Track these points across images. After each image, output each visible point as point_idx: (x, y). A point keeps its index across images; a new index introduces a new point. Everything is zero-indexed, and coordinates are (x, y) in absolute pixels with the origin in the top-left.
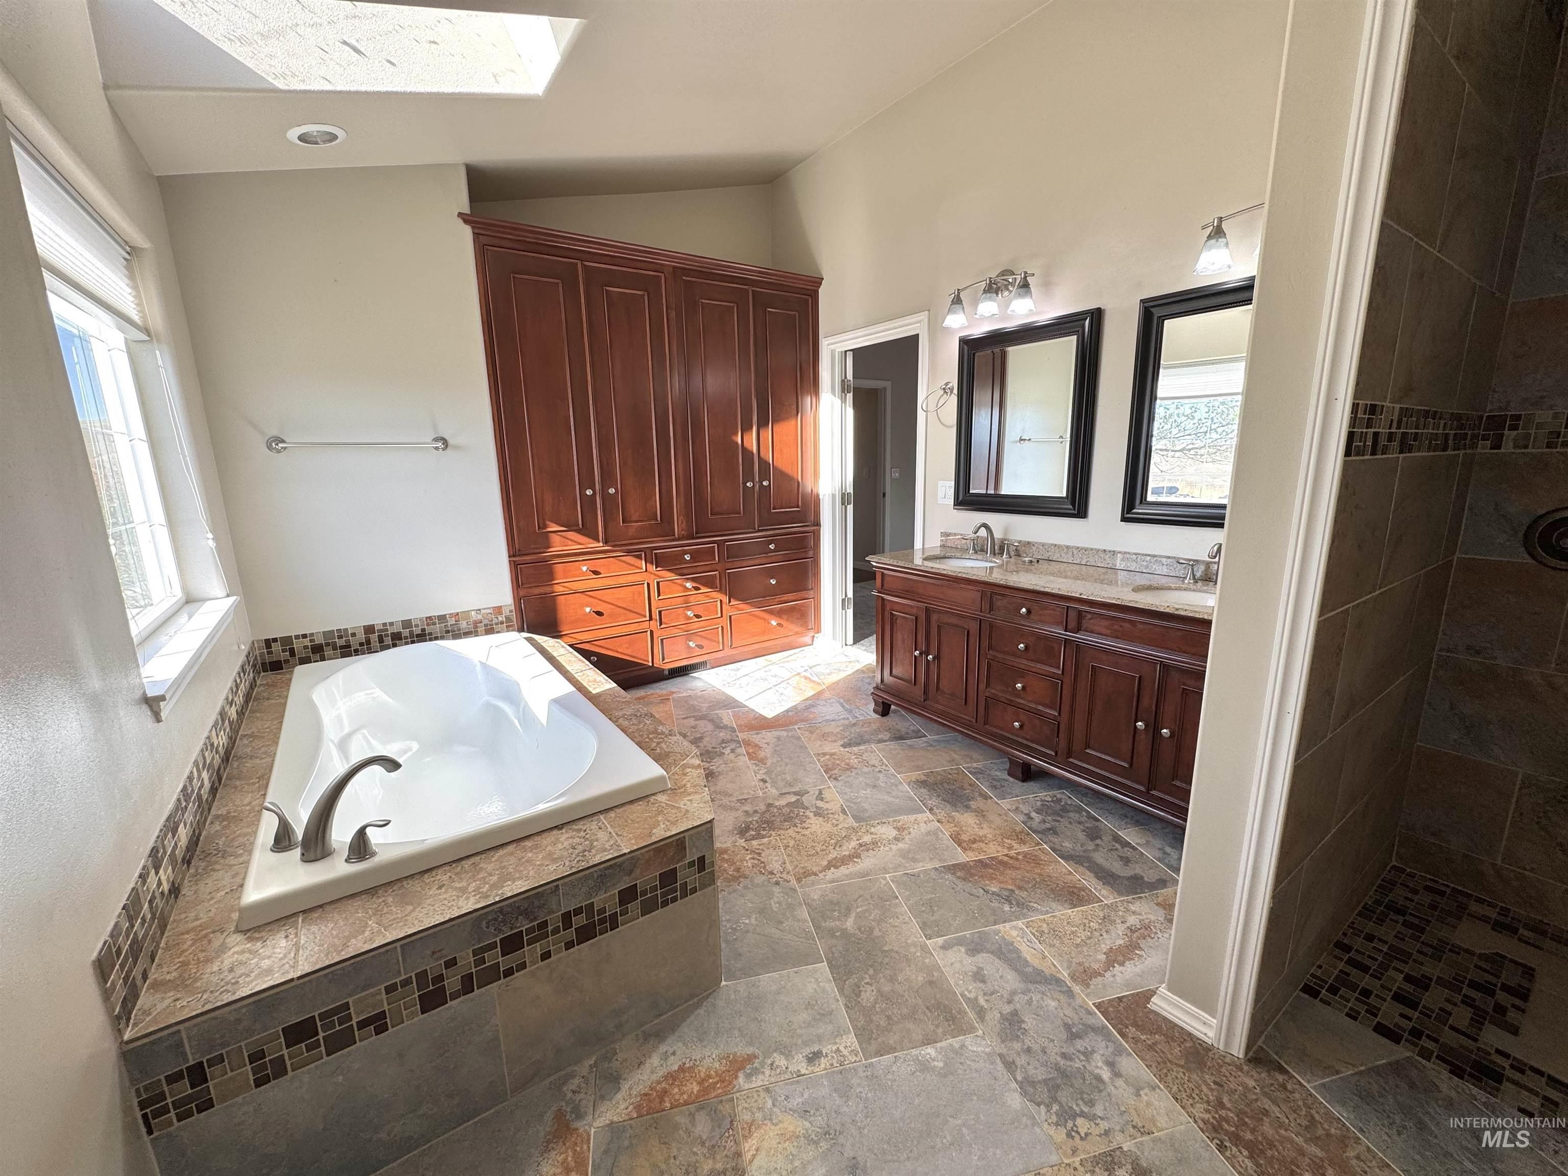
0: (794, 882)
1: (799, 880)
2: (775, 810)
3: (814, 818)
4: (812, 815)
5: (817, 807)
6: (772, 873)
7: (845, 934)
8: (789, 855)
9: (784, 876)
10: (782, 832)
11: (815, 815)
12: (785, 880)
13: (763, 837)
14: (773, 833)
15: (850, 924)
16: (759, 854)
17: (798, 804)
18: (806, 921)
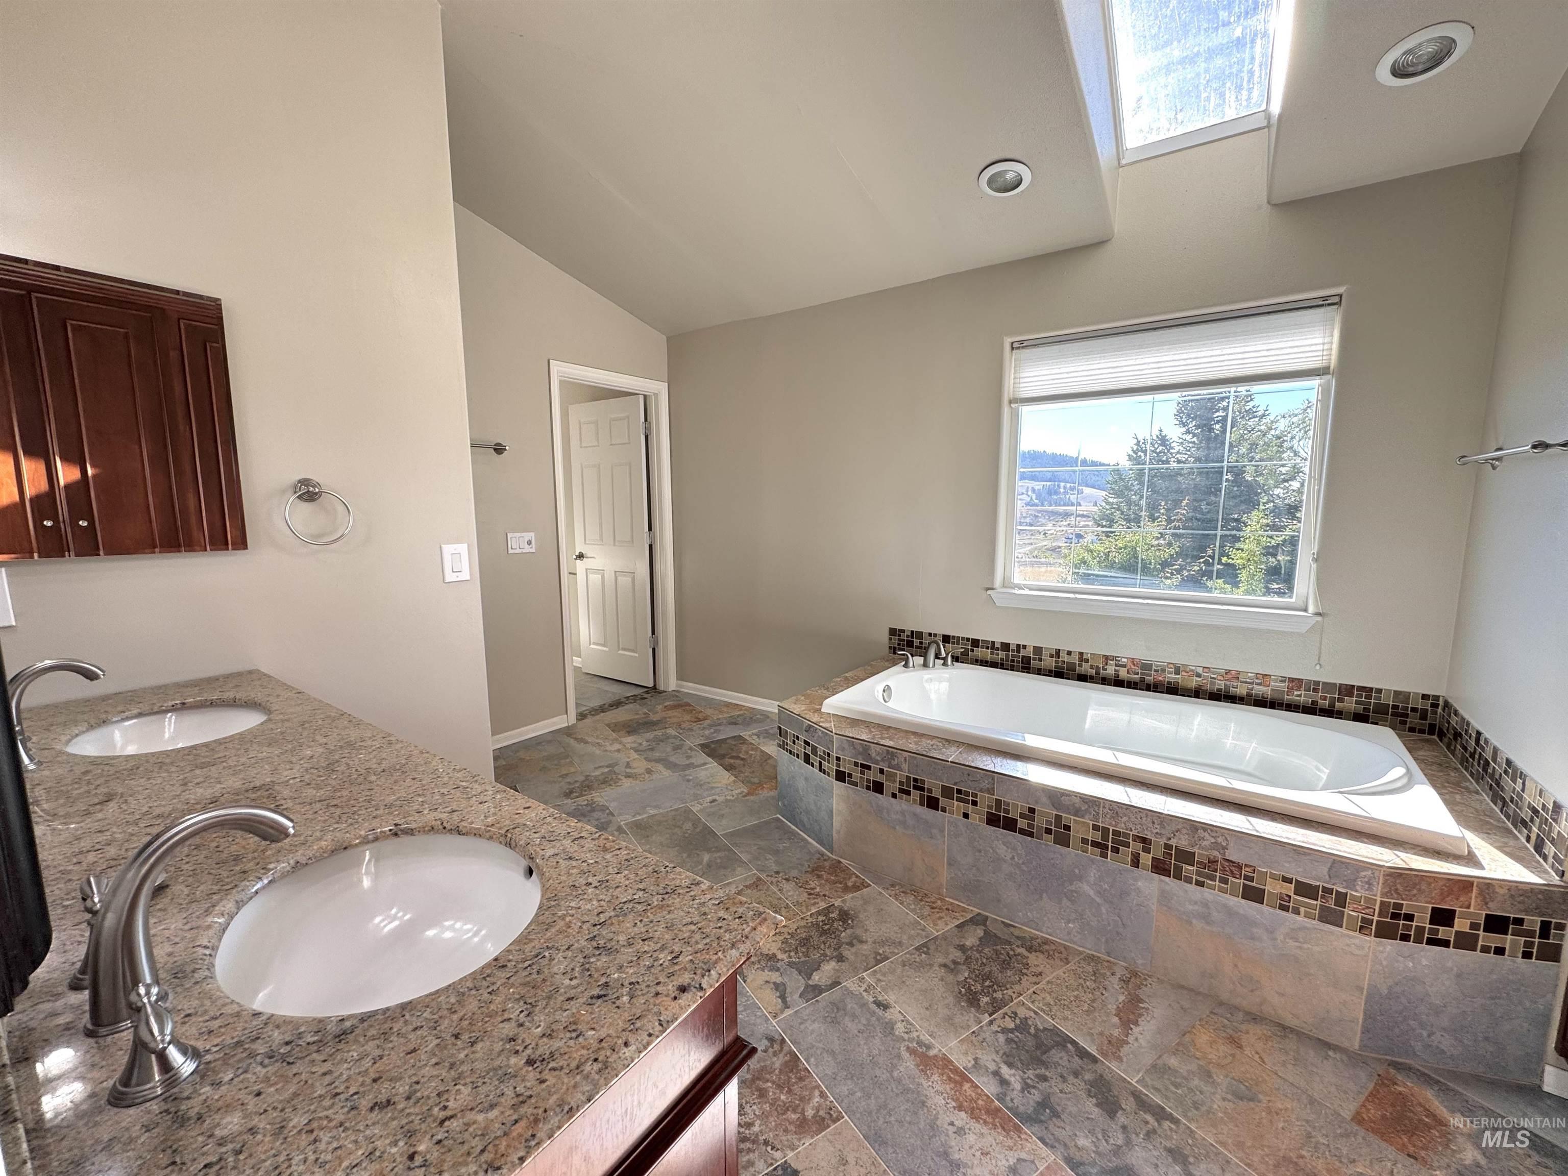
0: (763, 876)
1: (759, 879)
2: (828, 952)
3: (775, 951)
4: (780, 956)
5: (778, 970)
6: (787, 880)
7: (709, 850)
8: (780, 899)
9: (774, 880)
10: (803, 923)
11: (774, 955)
12: (771, 876)
13: (819, 913)
14: (810, 920)
15: (706, 857)
16: (810, 894)
17: (807, 970)
18: (741, 852)
